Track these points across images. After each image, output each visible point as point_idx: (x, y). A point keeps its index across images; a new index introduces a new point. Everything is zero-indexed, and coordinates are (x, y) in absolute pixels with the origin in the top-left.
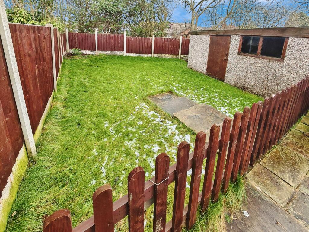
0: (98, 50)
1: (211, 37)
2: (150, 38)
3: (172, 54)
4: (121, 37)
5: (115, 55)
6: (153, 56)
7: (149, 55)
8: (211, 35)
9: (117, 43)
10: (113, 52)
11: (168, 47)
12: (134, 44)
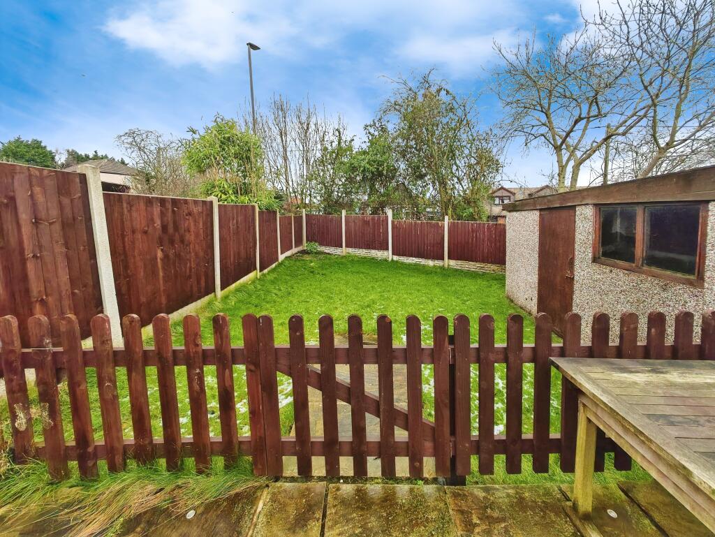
0: (347, 246)
1: (540, 215)
2: (440, 222)
3: (492, 263)
4: (383, 221)
5: (373, 259)
6: (446, 266)
7: (438, 263)
8: (541, 210)
9: (376, 233)
10: (369, 251)
11: (482, 246)
12: (407, 236)
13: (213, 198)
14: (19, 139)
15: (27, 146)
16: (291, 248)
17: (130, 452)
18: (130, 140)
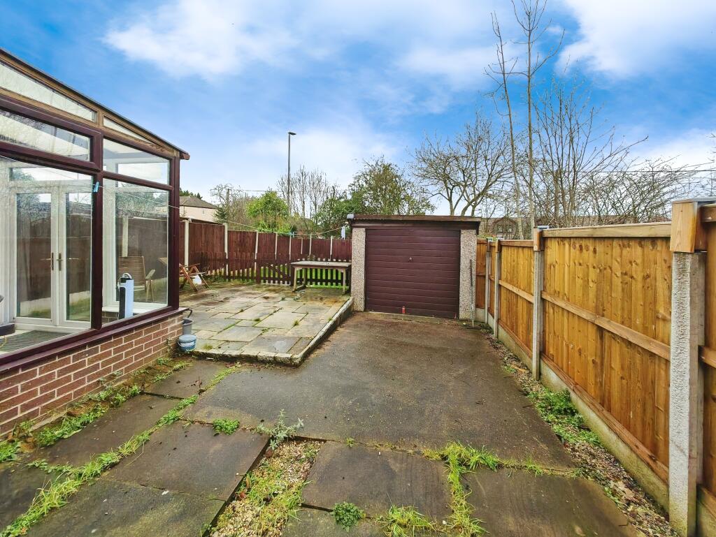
17: (236, 278)
18: (217, 191)
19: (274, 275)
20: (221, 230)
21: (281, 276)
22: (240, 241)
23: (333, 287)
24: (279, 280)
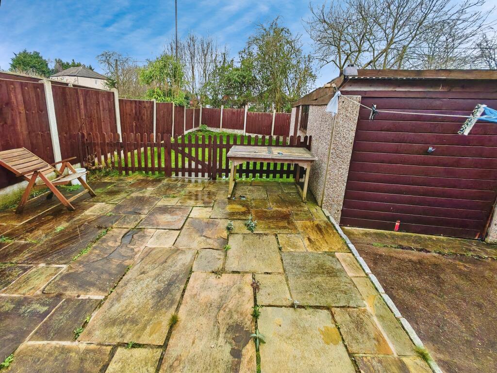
0: (223, 127)
2: (271, 113)
4: (242, 112)
5: (235, 135)
9: (238, 119)
10: (234, 130)
12: (254, 121)
13: (153, 100)
14: (25, 51)
15: (31, 56)
16: (192, 128)
17: (137, 169)
18: (104, 58)
19: (190, 165)
20: (109, 99)
21: (200, 167)
22: (136, 114)
23: (276, 179)
24: (197, 171)
